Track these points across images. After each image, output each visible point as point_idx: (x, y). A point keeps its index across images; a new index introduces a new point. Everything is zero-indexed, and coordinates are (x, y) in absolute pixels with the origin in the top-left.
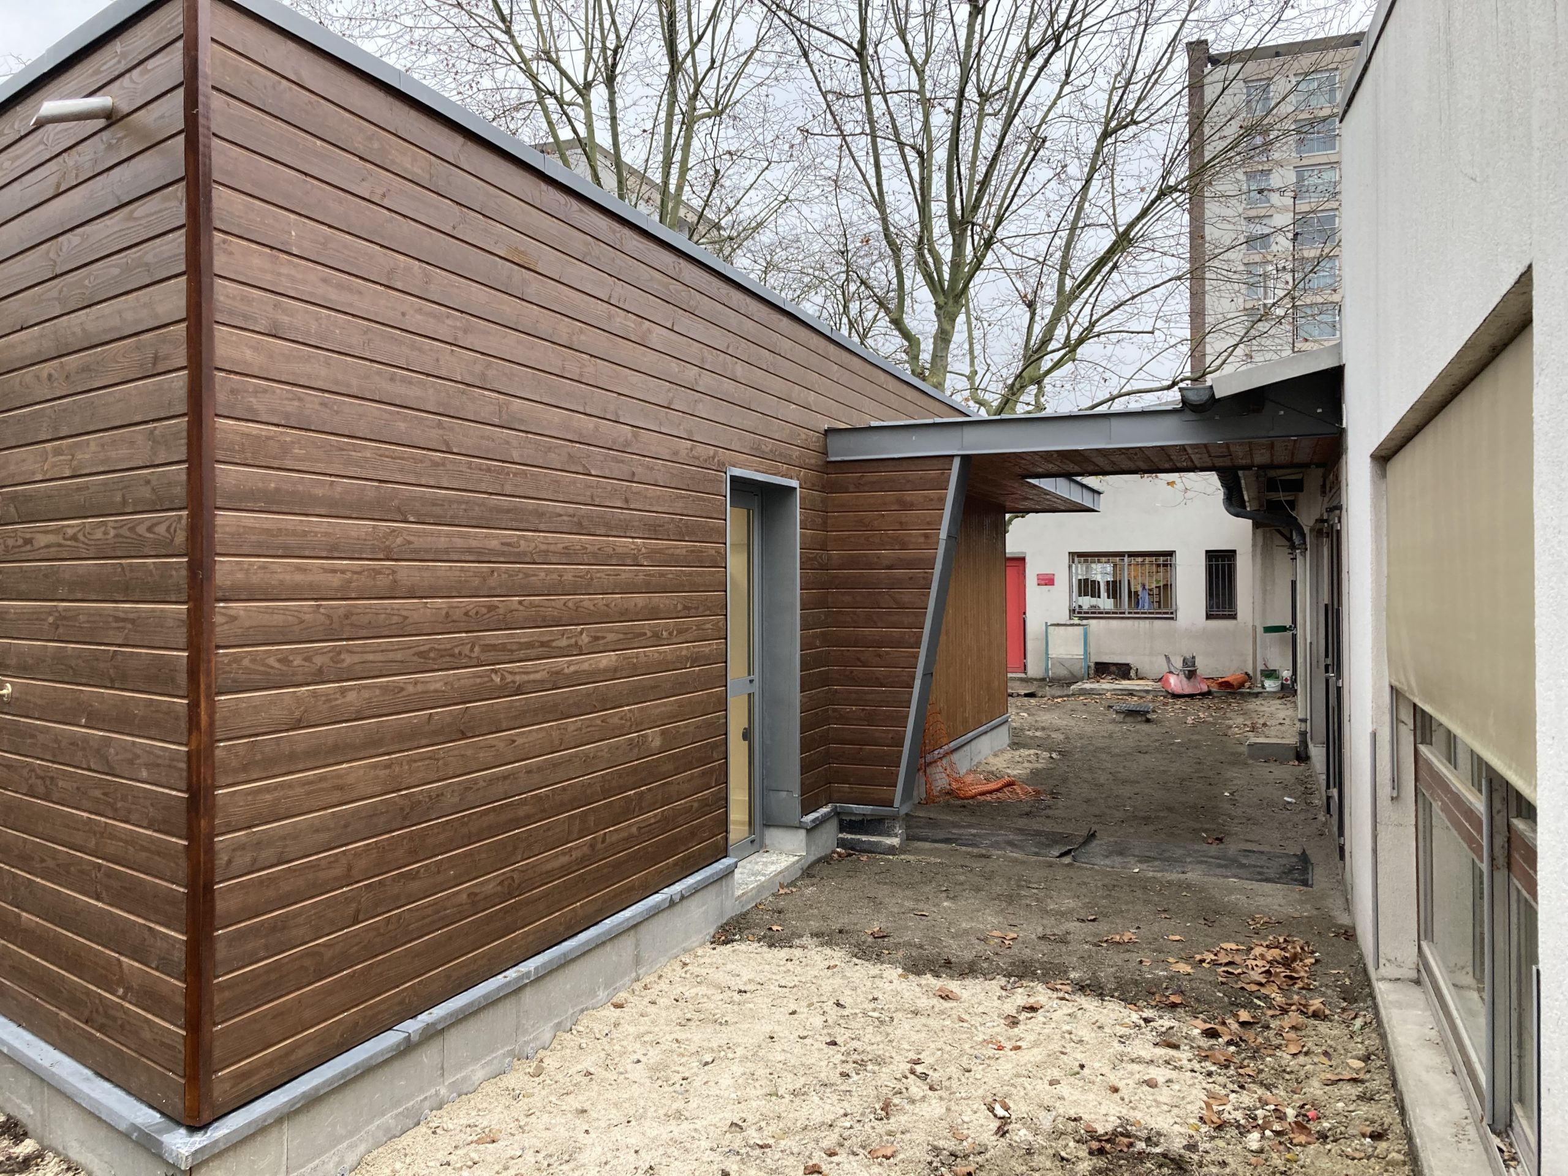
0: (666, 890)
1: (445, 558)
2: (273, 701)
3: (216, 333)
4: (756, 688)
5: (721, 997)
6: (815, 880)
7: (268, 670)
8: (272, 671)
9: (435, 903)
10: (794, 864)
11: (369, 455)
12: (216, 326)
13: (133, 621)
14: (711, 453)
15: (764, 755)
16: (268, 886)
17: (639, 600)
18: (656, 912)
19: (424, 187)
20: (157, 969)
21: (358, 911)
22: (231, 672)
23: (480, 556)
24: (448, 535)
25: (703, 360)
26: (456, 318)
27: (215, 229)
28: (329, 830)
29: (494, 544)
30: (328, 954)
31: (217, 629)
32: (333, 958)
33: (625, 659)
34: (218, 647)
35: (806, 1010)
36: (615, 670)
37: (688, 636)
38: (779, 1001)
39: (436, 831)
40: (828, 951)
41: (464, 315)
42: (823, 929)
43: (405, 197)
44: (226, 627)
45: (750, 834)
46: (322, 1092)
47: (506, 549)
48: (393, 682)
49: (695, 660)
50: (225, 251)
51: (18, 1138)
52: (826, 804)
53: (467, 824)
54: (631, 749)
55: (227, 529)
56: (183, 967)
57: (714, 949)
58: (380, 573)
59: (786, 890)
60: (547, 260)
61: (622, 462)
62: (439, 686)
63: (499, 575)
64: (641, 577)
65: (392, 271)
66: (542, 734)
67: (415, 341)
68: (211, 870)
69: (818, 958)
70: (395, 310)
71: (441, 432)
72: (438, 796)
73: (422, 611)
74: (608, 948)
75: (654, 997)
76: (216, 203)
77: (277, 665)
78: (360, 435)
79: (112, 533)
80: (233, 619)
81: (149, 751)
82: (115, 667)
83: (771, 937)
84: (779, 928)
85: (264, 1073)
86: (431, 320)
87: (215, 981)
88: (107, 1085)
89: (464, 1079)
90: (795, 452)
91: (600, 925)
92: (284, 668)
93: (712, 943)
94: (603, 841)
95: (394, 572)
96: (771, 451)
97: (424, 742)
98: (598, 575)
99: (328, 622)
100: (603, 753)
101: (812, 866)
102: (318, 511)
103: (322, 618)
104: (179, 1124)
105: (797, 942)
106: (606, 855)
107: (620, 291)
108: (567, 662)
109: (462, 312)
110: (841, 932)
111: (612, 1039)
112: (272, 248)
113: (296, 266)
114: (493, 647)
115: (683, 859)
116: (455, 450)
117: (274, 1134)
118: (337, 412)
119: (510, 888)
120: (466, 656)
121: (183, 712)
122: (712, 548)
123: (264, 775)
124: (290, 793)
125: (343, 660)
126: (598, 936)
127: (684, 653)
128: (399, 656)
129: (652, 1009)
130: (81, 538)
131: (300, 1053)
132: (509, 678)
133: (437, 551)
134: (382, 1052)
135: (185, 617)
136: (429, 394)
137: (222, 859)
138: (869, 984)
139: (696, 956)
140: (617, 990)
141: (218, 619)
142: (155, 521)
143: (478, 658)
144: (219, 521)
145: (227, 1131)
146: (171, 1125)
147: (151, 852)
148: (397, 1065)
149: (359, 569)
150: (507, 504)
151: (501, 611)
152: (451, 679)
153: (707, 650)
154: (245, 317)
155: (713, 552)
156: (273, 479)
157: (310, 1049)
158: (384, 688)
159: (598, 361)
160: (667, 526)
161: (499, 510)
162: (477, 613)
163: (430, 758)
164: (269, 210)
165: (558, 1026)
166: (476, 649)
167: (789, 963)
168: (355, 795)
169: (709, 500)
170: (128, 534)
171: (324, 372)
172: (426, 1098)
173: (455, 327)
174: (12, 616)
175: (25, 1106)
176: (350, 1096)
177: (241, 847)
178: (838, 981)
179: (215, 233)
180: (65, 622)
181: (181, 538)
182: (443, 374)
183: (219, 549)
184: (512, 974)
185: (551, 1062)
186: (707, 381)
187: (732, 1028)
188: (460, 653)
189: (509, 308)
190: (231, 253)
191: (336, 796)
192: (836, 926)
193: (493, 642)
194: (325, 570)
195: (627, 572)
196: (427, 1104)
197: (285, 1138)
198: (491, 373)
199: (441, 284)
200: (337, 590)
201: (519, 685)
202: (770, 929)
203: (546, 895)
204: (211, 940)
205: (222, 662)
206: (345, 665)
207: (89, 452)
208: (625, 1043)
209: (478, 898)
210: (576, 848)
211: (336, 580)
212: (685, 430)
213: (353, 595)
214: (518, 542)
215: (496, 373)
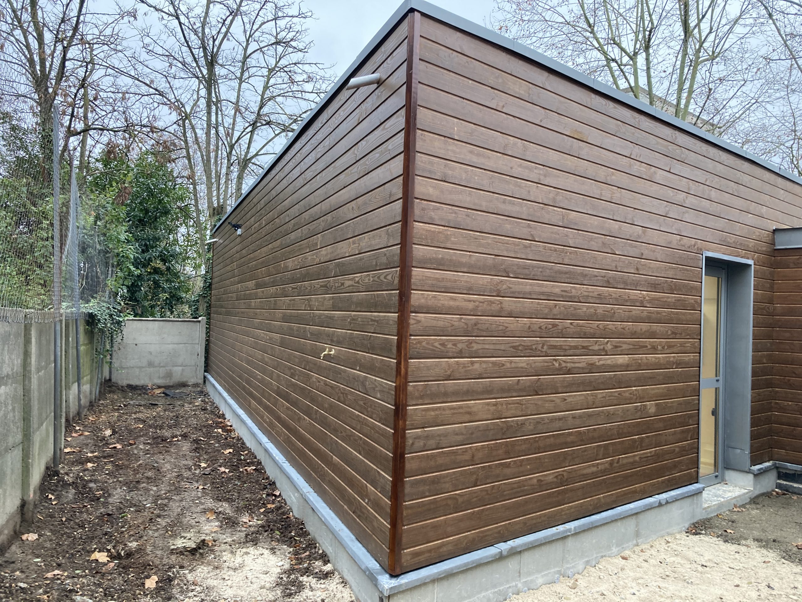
0: (657, 496)
1: (529, 297)
2: (437, 365)
3: (416, 181)
4: (720, 385)
5: (690, 566)
6: (758, 506)
7: (434, 348)
8: (437, 349)
9: (519, 482)
10: (744, 494)
11: (490, 242)
12: (416, 177)
13: (377, 321)
14: (693, 243)
15: (725, 425)
16: (431, 460)
17: (644, 326)
18: (650, 508)
19: (525, 101)
20: (380, 492)
21: (477, 480)
22: (416, 348)
23: (549, 297)
24: (531, 285)
25: (689, 189)
26: (540, 169)
27: (418, 129)
28: (462, 434)
29: (557, 291)
30: (460, 500)
31: (411, 326)
32: (463, 503)
33: (634, 360)
34: (411, 335)
35: (746, 586)
36: (628, 366)
37: (675, 350)
38: (728, 576)
39: (520, 443)
40: (764, 551)
41: (545, 167)
42: (762, 537)
43: (514, 106)
44: (415, 326)
45: (715, 471)
46: (455, 571)
47: (564, 294)
48: (499, 360)
49: (679, 364)
50: (422, 139)
51: (326, 562)
52: (769, 461)
53: (537, 441)
54: (636, 412)
55: (417, 277)
56: (390, 494)
57: (688, 536)
58: (494, 303)
59: (738, 509)
60: (594, 136)
61: (635, 247)
62: (524, 365)
63: (560, 308)
64: (645, 314)
65: (506, 146)
66: (583, 398)
67: (517, 182)
68: (404, 447)
69: (757, 555)
70: (507, 166)
71: (530, 230)
72: (522, 424)
73: (515, 324)
74: (619, 524)
75: (646, 558)
76: (419, 116)
77: (439, 346)
78: (486, 231)
79: (372, 279)
80: (419, 322)
81: (381, 384)
82: (370, 343)
83: (726, 536)
84: (732, 532)
85: (427, 555)
86: (527, 171)
87: (404, 504)
88: (360, 545)
89: (532, 581)
90: (751, 243)
91: (615, 509)
92: (443, 348)
93: (686, 532)
94: (618, 462)
95: (501, 303)
96: (734, 242)
97: (514, 394)
98: (618, 311)
99: (466, 327)
100: (619, 413)
101: (758, 497)
102: (463, 270)
103: (463, 324)
104: (386, 572)
105: (744, 542)
106: (618, 470)
107: (636, 151)
108: (598, 358)
109: (544, 166)
110: (774, 541)
111: (619, 577)
112: (445, 137)
113: (456, 145)
114: (554, 347)
115: (668, 480)
116: (537, 240)
117: (430, 587)
118: (474, 219)
119: (561, 481)
120: (539, 350)
121: (394, 366)
122: (692, 299)
123: (431, 402)
124: (444, 413)
125: (473, 347)
126: (613, 516)
127: (672, 359)
128: (502, 347)
129: (645, 564)
130: (361, 282)
131: (445, 549)
132: (564, 365)
133: (525, 293)
134: (487, 557)
135: (396, 319)
136: (524, 209)
137: (409, 442)
138: (792, 577)
139: (675, 538)
140: (624, 549)
141: (411, 321)
142: (387, 273)
143: (546, 352)
144: (414, 273)
145: (407, 581)
146: (383, 571)
147: (380, 434)
148: (495, 566)
149: (483, 301)
150: (565, 269)
151: (560, 327)
152: (531, 361)
153: (687, 359)
154: (430, 172)
155: (693, 301)
156: (441, 253)
157: (450, 547)
158: (494, 363)
159: (622, 190)
160: (662, 285)
161: (561, 272)
162: (546, 328)
163: (518, 403)
164: (444, 118)
165: (587, 563)
166: (545, 347)
167: (737, 554)
168: (477, 418)
169: (691, 270)
170: (377, 280)
171: (468, 199)
172: (510, 587)
173: (540, 174)
174: (336, 318)
175: (329, 547)
176: (469, 576)
177: (418, 437)
178: (770, 571)
179: (418, 131)
180: (354, 322)
181: (396, 281)
182: (532, 199)
183: (413, 287)
184: (561, 528)
185: (582, 582)
186: (691, 201)
187: (695, 587)
188: (536, 349)
189: (570, 163)
190: (425, 140)
191: (467, 417)
192: (771, 537)
193: (554, 344)
194: (466, 300)
195: (636, 310)
196: (510, 590)
197: (436, 591)
198: (559, 198)
199: (533, 152)
200: (471, 311)
201: (569, 369)
202: (726, 531)
203: (583, 487)
204: (403, 482)
205: (412, 343)
206: (474, 349)
207: (365, 241)
208: (626, 581)
209: (543, 483)
210: (602, 464)
211: (471, 305)
212: (677, 230)
213: (479, 314)
214: (571, 290)
215: (562, 198)
